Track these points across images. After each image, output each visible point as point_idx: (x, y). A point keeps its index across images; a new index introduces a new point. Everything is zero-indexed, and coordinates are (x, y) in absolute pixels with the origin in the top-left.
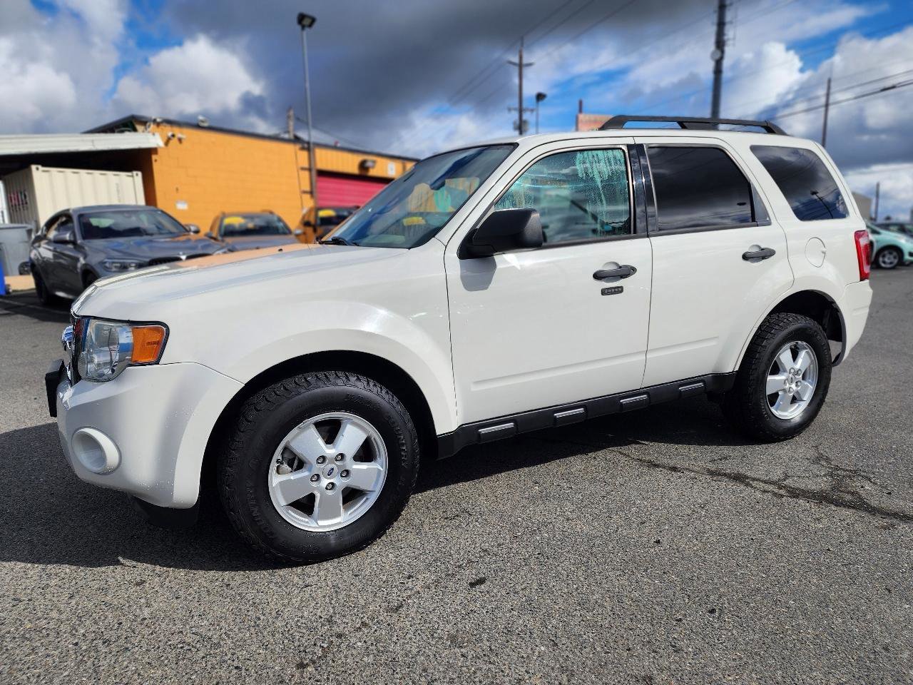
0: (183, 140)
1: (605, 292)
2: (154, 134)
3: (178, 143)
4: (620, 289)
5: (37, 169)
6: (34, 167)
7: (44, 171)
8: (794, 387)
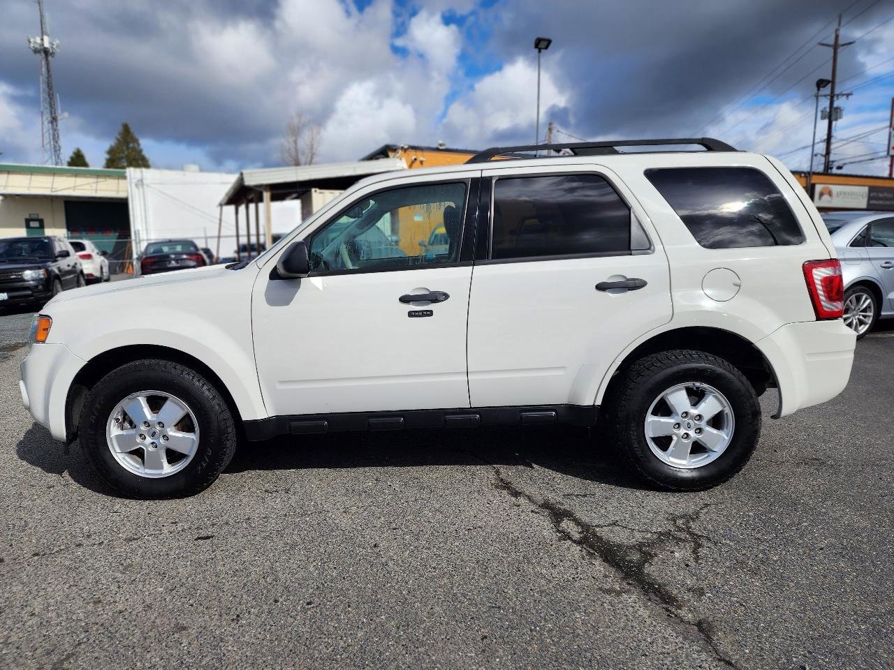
0: (424, 163)
1: (411, 314)
2: (401, 159)
3: (419, 163)
4: (429, 313)
5: (316, 191)
6: (313, 190)
7: (321, 193)
8: (692, 433)
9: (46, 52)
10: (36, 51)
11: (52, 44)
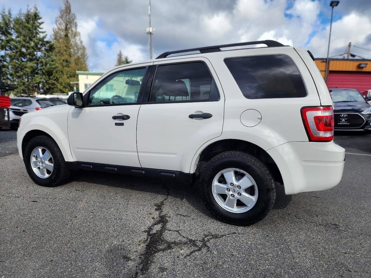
1: (117, 124)
4: (122, 124)
8: (236, 195)
9: (151, 33)
10: (148, 33)
11: (152, 30)
